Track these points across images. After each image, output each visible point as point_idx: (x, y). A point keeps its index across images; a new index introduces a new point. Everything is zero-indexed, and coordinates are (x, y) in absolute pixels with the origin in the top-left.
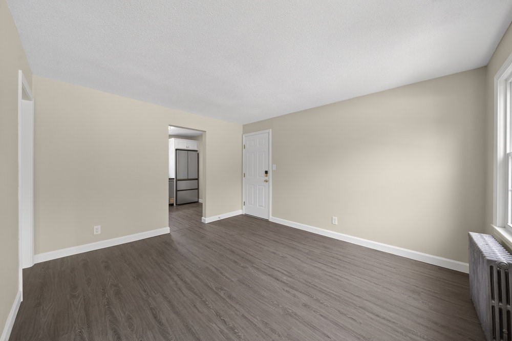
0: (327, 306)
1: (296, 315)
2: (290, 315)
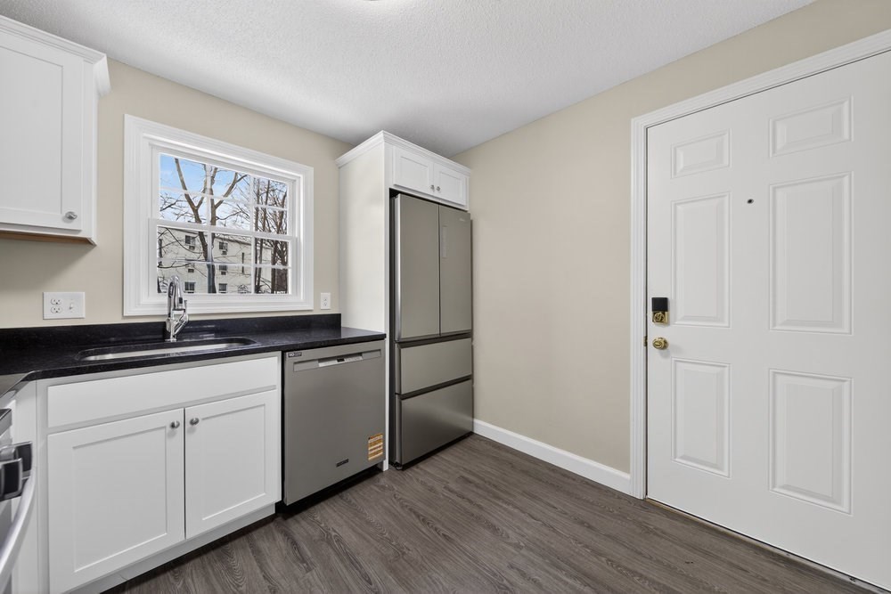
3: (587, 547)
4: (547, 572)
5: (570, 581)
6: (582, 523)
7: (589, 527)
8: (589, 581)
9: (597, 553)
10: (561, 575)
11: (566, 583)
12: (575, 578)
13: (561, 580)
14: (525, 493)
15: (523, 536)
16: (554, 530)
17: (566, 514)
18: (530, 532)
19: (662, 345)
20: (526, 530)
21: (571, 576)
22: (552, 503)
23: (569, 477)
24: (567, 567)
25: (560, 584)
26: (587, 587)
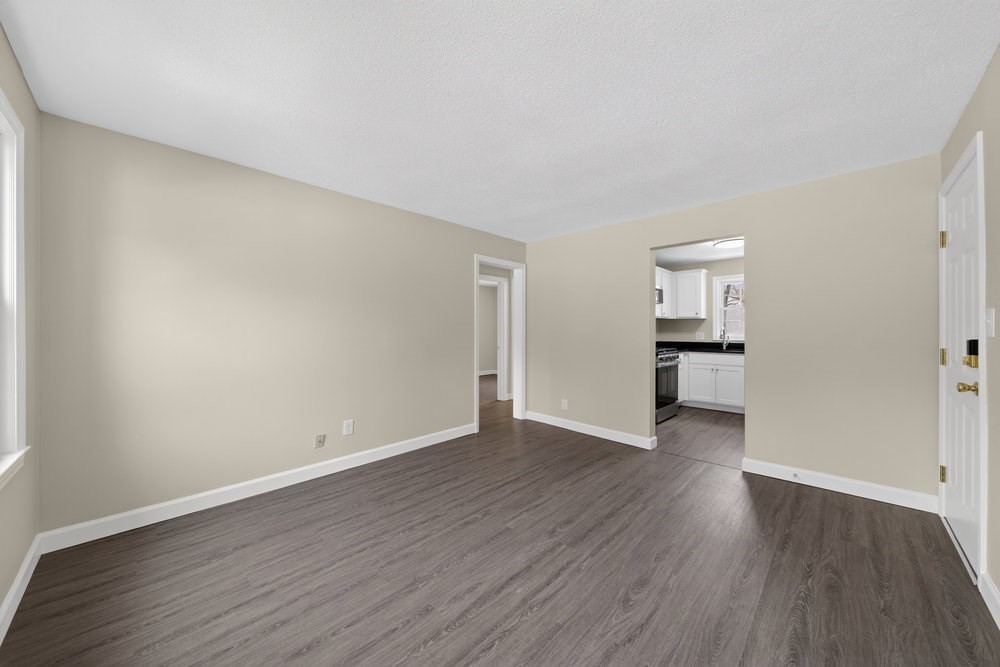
0: (414, 650)
1: (411, 591)
2: (412, 584)
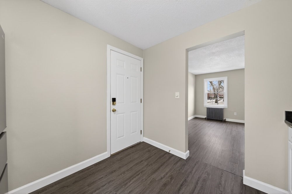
3: (121, 174)
4: (127, 187)
5: (131, 182)
6: (112, 172)
7: (114, 171)
8: (132, 178)
9: (124, 173)
10: (129, 184)
11: (132, 184)
12: (130, 181)
13: (131, 185)
14: (89, 185)
15: (111, 192)
16: (112, 181)
17: (106, 175)
18: (110, 189)
19: (114, 111)
20: (109, 190)
21: (129, 182)
22: (99, 178)
23: (90, 169)
24: (127, 181)
25: (132, 185)
26: (134, 179)
